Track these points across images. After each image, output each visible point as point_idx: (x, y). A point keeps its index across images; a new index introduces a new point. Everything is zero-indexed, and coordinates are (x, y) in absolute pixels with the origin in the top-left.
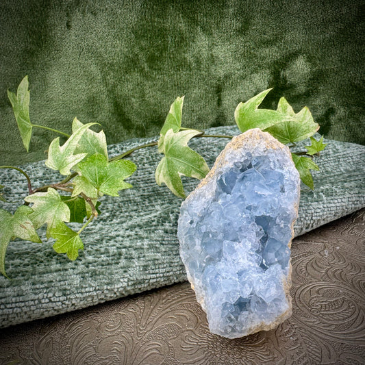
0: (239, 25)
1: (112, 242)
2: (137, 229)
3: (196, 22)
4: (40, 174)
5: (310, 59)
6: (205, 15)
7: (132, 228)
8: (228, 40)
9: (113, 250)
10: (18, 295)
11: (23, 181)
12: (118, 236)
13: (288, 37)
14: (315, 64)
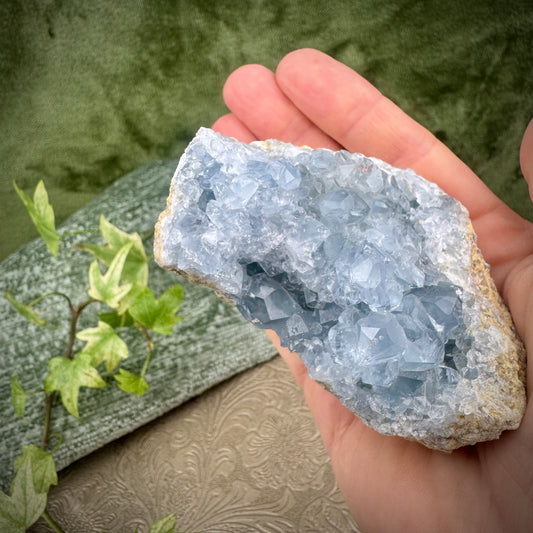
0: (271, 16)
1: (166, 354)
2: (188, 332)
3: (216, 17)
4: (68, 269)
5: (362, 48)
6: (228, 7)
7: (182, 331)
8: (260, 34)
9: (168, 363)
10: (91, 431)
11: (51, 281)
12: (170, 344)
13: (333, 25)
14: (369, 54)
